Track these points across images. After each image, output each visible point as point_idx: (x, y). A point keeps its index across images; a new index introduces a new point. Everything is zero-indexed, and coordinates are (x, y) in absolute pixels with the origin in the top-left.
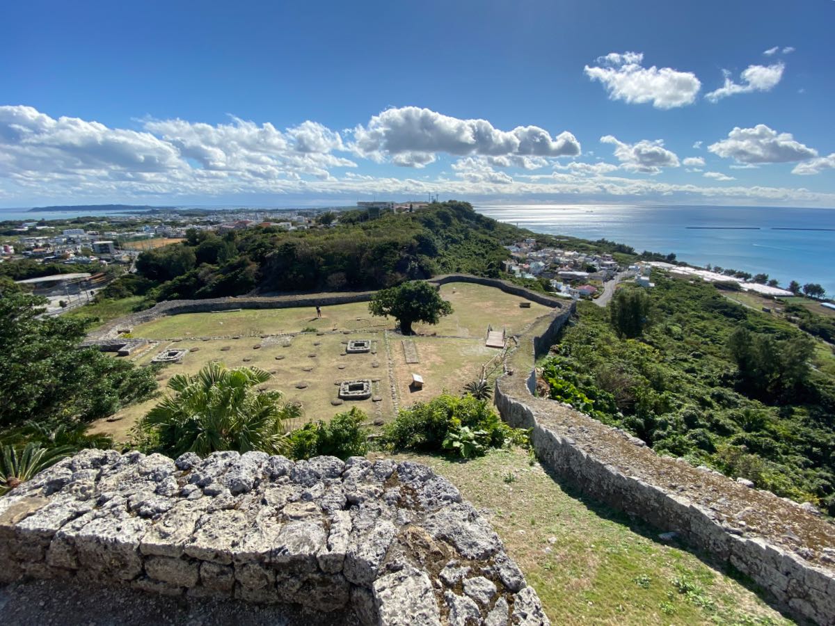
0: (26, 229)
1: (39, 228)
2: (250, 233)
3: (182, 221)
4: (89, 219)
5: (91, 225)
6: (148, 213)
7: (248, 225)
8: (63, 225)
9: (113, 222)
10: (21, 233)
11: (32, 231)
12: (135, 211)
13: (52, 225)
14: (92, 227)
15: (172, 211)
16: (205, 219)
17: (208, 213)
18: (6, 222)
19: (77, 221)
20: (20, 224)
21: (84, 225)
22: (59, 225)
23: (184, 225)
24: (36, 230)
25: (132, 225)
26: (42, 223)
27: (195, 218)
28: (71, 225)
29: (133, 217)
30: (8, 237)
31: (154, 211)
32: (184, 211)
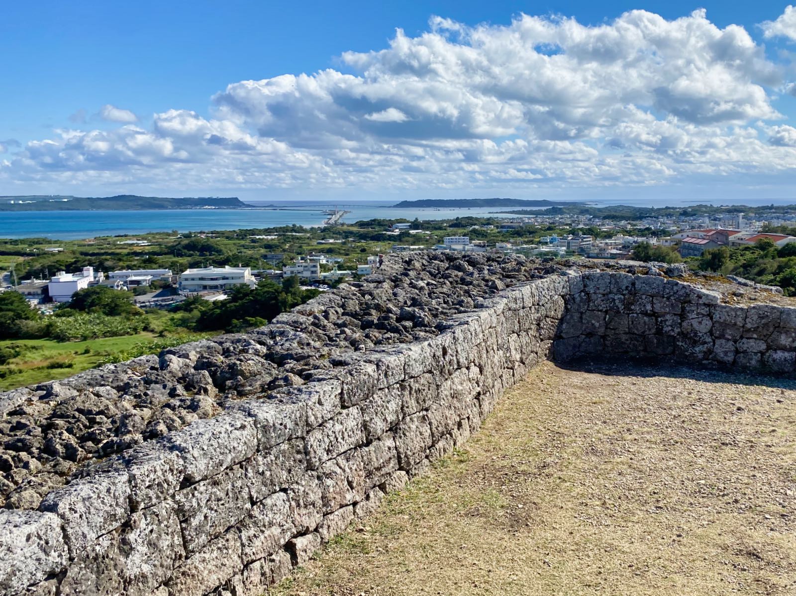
0: (397, 232)
1: (412, 232)
2: (749, 255)
3: (604, 229)
4: (470, 221)
5: (474, 231)
6: (547, 212)
7: (731, 238)
8: (440, 228)
9: (502, 227)
10: (391, 238)
11: (402, 237)
12: (528, 209)
13: (427, 229)
14: (476, 234)
15: (581, 209)
16: (641, 225)
17: (640, 214)
18: (374, 220)
19: (457, 224)
20: (390, 224)
21: (466, 231)
22: (436, 229)
23: (609, 235)
24: (408, 235)
25: (531, 233)
26: (416, 225)
27: (623, 223)
28: (450, 230)
29: (527, 219)
30: (376, 243)
31: (555, 209)
32: (600, 210)
